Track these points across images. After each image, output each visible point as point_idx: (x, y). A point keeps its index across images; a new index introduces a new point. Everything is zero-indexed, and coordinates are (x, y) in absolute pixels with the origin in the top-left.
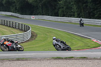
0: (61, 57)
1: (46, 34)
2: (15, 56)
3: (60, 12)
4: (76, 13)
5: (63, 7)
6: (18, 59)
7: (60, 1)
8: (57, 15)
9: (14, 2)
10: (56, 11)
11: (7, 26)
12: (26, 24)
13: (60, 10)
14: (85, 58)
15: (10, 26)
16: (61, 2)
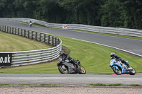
0: (104, 83)
1: (82, 51)
2: (39, 80)
3: (103, 20)
4: (126, 22)
5: (107, 13)
6: (43, 85)
7: (103, 5)
8: (98, 23)
9: (39, 5)
10: (98, 18)
11: (29, 38)
12: (55, 36)
13: (103, 17)
14: (137, 85)
15: (32, 39)
16: (105, 6)
